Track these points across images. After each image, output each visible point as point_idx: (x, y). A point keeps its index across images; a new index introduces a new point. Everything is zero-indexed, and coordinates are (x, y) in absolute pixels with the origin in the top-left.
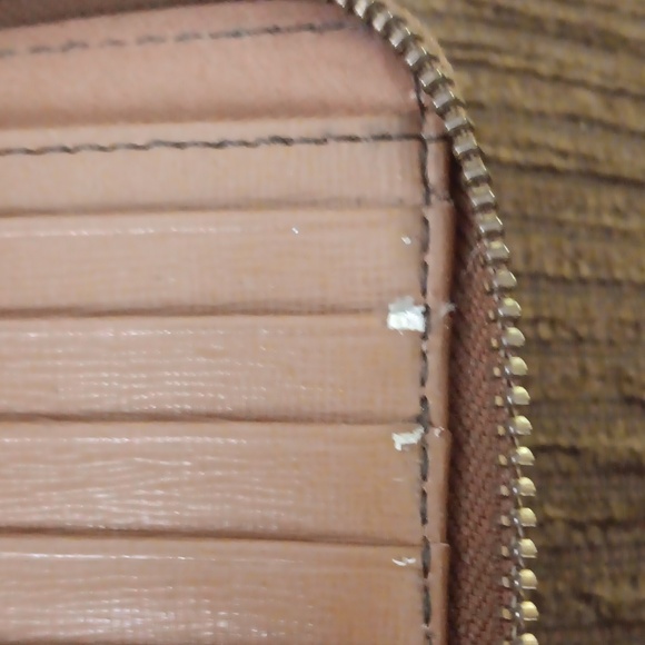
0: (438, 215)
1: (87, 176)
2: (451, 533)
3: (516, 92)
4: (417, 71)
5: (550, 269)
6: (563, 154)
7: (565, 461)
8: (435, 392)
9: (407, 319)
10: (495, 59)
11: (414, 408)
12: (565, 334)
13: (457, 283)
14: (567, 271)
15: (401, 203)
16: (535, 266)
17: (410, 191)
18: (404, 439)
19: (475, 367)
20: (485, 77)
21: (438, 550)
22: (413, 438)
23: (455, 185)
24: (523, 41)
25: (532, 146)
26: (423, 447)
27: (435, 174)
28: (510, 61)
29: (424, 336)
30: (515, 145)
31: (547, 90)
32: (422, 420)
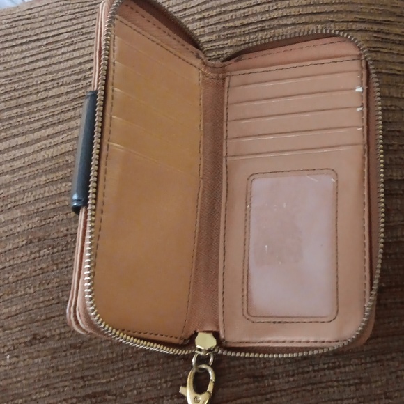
0: (364, 72)
1: (300, 71)
2: (368, 124)
3: (387, 57)
4: (359, 47)
5: (395, 96)
6: (399, 71)
7: (398, 134)
8: (364, 102)
9: (359, 90)
10: (382, 50)
11: (360, 105)
12: (398, 109)
13: (368, 83)
14: (399, 96)
15: (357, 71)
16: (391, 95)
17: (359, 68)
18: (359, 109)
19: (371, 97)
20: (379, 54)
21: (366, 127)
22: (361, 109)
23: (367, 66)
24: (389, 46)
25: (391, 69)
26: (362, 111)
27: (364, 65)
28: (386, 51)
29: (362, 92)
30: (387, 69)
31: (395, 57)
32: (362, 106)
